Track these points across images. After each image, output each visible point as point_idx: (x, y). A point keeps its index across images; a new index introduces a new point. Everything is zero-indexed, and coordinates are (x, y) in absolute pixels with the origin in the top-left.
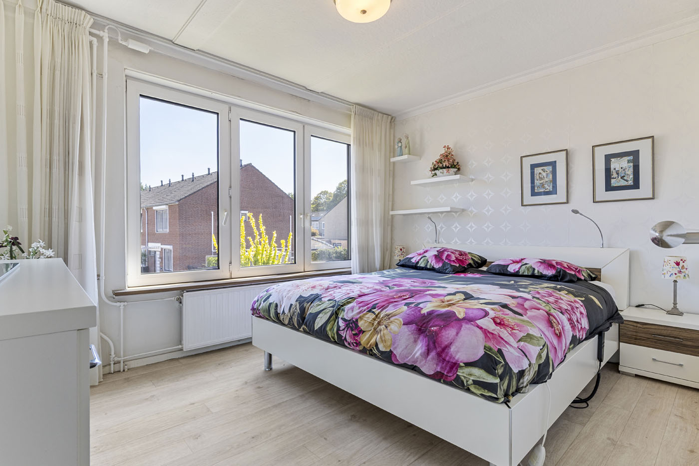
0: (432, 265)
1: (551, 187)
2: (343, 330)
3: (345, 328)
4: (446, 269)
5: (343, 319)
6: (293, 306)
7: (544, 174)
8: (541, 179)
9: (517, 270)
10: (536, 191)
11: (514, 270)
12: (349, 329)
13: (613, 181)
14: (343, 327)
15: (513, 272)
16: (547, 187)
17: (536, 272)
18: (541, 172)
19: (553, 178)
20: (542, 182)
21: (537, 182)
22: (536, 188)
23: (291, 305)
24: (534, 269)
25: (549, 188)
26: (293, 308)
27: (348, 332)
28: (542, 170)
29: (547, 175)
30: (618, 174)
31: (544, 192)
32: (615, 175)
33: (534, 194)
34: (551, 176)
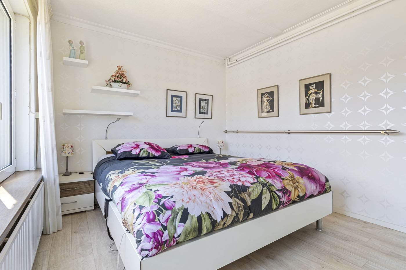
0: (153, 154)
1: (180, 108)
2: (282, 197)
3: (283, 196)
4: (165, 156)
5: (278, 190)
6: (233, 204)
7: (177, 101)
8: (176, 103)
9: (193, 151)
10: (173, 109)
11: (192, 151)
12: (285, 194)
13: (201, 110)
14: (282, 195)
15: (192, 152)
16: (178, 108)
17: (202, 150)
18: (176, 100)
19: (181, 104)
20: (176, 105)
21: (174, 105)
22: (173, 108)
23: (230, 204)
24: (201, 149)
25: (179, 109)
26: (235, 205)
27: (285, 196)
28: (176, 99)
29: (178, 102)
30: (203, 107)
31: (176, 110)
32: (202, 108)
33: (172, 111)
34: (180, 103)
